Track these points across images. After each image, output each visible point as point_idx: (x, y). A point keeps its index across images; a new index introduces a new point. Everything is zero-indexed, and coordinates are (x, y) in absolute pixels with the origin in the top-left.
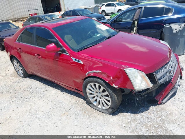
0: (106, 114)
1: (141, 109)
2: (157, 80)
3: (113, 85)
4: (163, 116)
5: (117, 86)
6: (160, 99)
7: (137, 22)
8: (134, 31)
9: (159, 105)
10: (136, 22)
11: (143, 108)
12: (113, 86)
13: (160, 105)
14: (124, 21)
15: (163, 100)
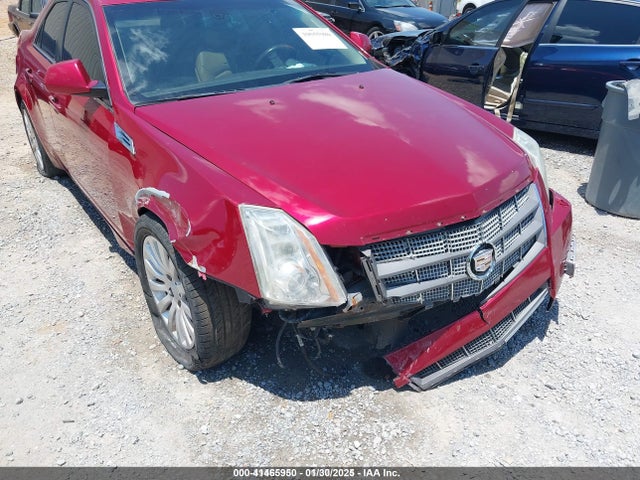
0: (181, 366)
1: (320, 384)
2: (373, 284)
3: (190, 260)
4: (377, 440)
5: (204, 270)
6: (407, 366)
7: (529, 57)
8: (509, 91)
9: (399, 390)
10: (524, 56)
11: (327, 385)
12: (190, 264)
13: (402, 393)
14: (478, 45)
15: (421, 375)
